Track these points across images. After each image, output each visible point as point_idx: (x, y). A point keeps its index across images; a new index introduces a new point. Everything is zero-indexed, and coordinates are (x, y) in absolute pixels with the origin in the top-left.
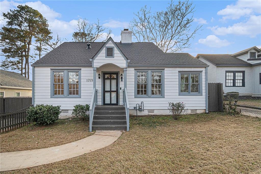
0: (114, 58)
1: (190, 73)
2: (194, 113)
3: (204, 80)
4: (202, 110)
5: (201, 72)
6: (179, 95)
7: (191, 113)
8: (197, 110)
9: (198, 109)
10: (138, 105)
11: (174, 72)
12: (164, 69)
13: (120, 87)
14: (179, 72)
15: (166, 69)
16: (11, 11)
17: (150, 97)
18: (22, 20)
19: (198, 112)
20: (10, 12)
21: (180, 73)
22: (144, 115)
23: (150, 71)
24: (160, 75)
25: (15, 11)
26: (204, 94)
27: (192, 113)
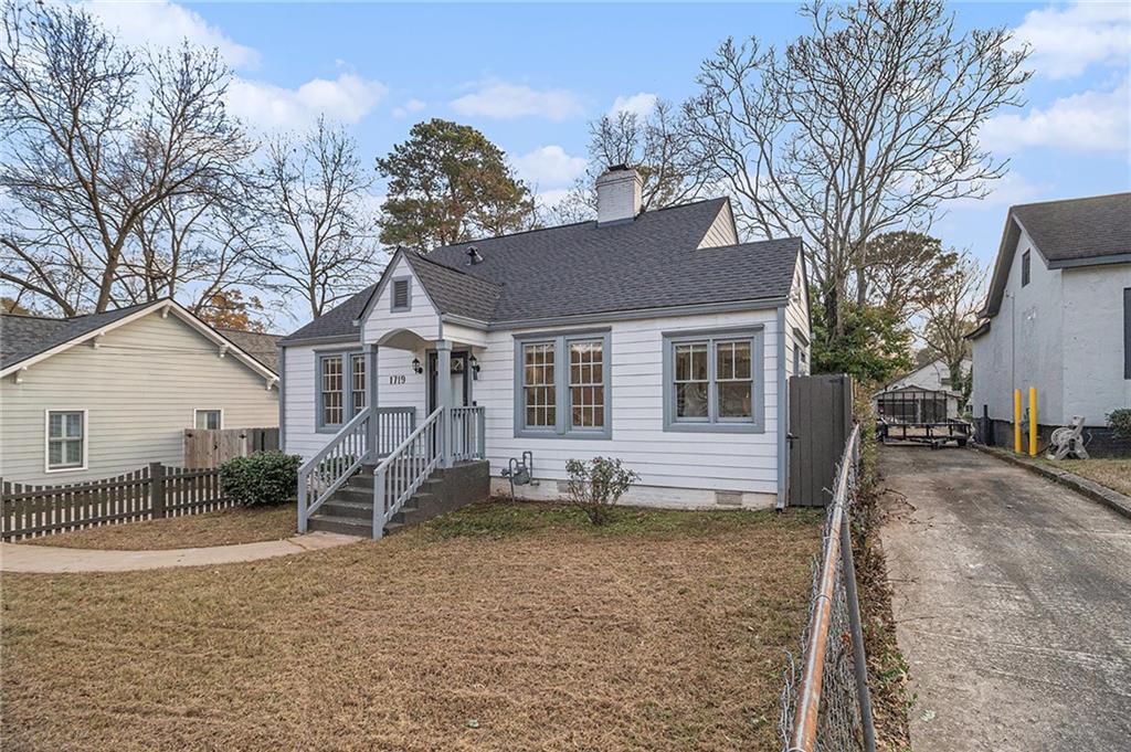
0: (410, 310)
1: (711, 337)
2: (731, 507)
3: (770, 364)
4: (766, 496)
5: (760, 328)
6: (664, 431)
7: (718, 506)
8: (741, 493)
9: (747, 492)
10: (514, 464)
11: (644, 336)
12: (610, 329)
13: (474, 400)
14: (666, 335)
15: (616, 327)
16: (397, 149)
17: (561, 436)
18: (435, 168)
19: (749, 502)
20: (394, 152)
21: (669, 341)
22: (546, 499)
23: (560, 340)
24: (600, 353)
25: (408, 144)
26: (771, 424)
27: (723, 507)
